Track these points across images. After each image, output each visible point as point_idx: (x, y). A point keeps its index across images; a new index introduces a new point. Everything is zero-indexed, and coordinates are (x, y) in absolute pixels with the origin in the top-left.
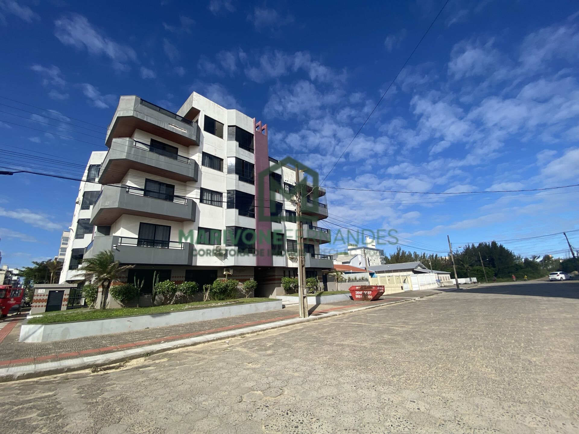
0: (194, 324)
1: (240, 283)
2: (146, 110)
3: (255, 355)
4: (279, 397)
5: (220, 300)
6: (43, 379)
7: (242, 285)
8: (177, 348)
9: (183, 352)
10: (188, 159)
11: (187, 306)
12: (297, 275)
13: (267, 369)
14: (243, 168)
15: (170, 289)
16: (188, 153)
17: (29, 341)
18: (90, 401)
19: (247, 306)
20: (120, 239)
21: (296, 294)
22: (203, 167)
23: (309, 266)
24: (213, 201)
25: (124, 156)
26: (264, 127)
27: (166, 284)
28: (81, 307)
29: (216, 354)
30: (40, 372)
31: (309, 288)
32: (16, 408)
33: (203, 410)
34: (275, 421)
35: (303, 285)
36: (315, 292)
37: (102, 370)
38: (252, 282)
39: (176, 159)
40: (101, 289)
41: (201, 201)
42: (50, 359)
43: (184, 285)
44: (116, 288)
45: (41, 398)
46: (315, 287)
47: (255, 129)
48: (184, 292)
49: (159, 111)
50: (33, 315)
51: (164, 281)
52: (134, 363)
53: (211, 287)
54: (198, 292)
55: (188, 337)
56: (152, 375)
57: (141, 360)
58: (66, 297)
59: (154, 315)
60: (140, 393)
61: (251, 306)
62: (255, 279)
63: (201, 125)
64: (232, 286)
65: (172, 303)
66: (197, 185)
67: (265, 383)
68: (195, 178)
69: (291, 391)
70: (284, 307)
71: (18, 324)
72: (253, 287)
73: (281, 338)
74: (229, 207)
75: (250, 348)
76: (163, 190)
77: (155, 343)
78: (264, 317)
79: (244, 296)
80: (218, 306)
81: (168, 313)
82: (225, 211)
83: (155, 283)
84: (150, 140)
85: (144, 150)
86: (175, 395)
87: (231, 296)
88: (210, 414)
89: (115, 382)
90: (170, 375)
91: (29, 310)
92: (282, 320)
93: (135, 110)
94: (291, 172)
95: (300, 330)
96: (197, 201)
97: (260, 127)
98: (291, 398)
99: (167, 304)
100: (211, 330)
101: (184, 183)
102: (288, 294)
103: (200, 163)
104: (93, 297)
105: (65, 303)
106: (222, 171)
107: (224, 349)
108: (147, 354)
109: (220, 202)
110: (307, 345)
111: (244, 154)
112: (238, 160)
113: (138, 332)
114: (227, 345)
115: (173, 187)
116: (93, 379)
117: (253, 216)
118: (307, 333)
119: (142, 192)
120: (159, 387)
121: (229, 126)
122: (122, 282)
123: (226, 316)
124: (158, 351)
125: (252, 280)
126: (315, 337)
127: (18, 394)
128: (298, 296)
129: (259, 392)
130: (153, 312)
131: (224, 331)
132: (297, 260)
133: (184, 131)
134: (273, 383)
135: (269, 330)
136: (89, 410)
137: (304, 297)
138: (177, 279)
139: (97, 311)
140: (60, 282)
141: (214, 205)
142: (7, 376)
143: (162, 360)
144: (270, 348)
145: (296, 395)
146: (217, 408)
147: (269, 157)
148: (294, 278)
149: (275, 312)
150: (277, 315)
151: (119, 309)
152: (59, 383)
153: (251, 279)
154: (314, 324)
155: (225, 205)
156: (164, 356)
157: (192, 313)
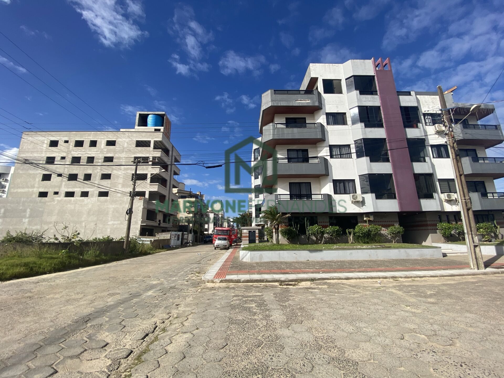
0: (344, 261)
1: (383, 228)
2: (279, 97)
3: (413, 300)
4: (449, 347)
5: (365, 243)
6: (255, 284)
7: (385, 230)
8: (333, 279)
9: (339, 283)
10: (315, 123)
11: (335, 246)
12: (461, 220)
13: (430, 317)
14: (368, 114)
15: (319, 232)
16: (314, 119)
17: (244, 260)
18: (281, 304)
19: (396, 251)
20: (279, 195)
21: (462, 242)
22: (329, 126)
23: (479, 208)
24: (342, 154)
25: (271, 138)
26: (387, 61)
27: (316, 228)
28: (265, 241)
29: (370, 290)
30: (252, 280)
31: (483, 236)
32: (245, 299)
33: (365, 335)
34: (445, 367)
35: (471, 231)
36: (493, 240)
37: (284, 285)
38: (397, 227)
39: (305, 127)
40: (274, 230)
41: (332, 156)
42: (256, 272)
43: (329, 229)
44: (283, 230)
45: (255, 296)
46: (493, 234)
47: (376, 69)
48: (331, 234)
49: (288, 94)
50: (243, 245)
51: (313, 225)
52: (303, 284)
53: (353, 231)
54: (342, 235)
55: (341, 272)
56: (318, 296)
57: (308, 284)
58: (257, 235)
59: (311, 251)
60: (312, 307)
61: (400, 251)
62: (401, 225)
63: (321, 90)
64: (375, 231)
65: (322, 243)
66: (325, 144)
67: (430, 329)
68: (323, 138)
69: (466, 345)
70: (445, 255)
71: (238, 250)
72: (399, 232)
73: (445, 288)
74: (358, 156)
75: (405, 292)
76: (300, 155)
77: (316, 273)
78: (418, 263)
79: (390, 241)
80: (364, 248)
81: (321, 250)
82: (355, 161)
83: (307, 227)
84: (285, 120)
85: (282, 129)
86: (339, 316)
87: (375, 241)
88: (372, 340)
89: (294, 295)
90: (331, 299)
91: (241, 242)
92: (444, 269)
93: (272, 101)
94: (431, 99)
95: (473, 283)
96: (328, 158)
97: (381, 64)
98: (466, 352)
99: (319, 243)
100: (361, 269)
101: (314, 146)
102: (450, 242)
103: (325, 124)
104: (271, 235)
105: (257, 238)
106: (347, 124)
107: (377, 288)
108: (312, 280)
109: (349, 154)
110: (485, 300)
111: (367, 99)
112: (361, 108)
113: (302, 263)
114: (379, 285)
115: (307, 150)
116: (281, 290)
117: (388, 160)
118: (485, 288)
119: (287, 160)
120: (325, 306)
121: (346, 79)
122: (286, 226)
123: (374, 258)
124: (319, 279)
125: (397, 226)
126: (498, 294)
127: (244, 291)
128: (465, 244)
129: (423, 336)
130: (310, 249)
131: (374, 271)
132: (459, 202)
133: (308, 101)
134: (440, 332)
135: (428, 278)
136: (282, 310)
137: (475, 246)
138: (323, 224)
139: (274, 245)
140: (253, 226)
141: (344, 158)
142: (238, 280)
143: (323, 287)
144: (431, 296)
145: (472, 350)
146: (378, 337)
147: (397, 92)
148: (457, 223)
149: (432, 260)
150: (435, 263)
151: (287, 245)
152: (263, 288)
153: (395, 224)
154: (495, 278)
155: (354, 156)
156: (325, 284)
157: (341, 252)
